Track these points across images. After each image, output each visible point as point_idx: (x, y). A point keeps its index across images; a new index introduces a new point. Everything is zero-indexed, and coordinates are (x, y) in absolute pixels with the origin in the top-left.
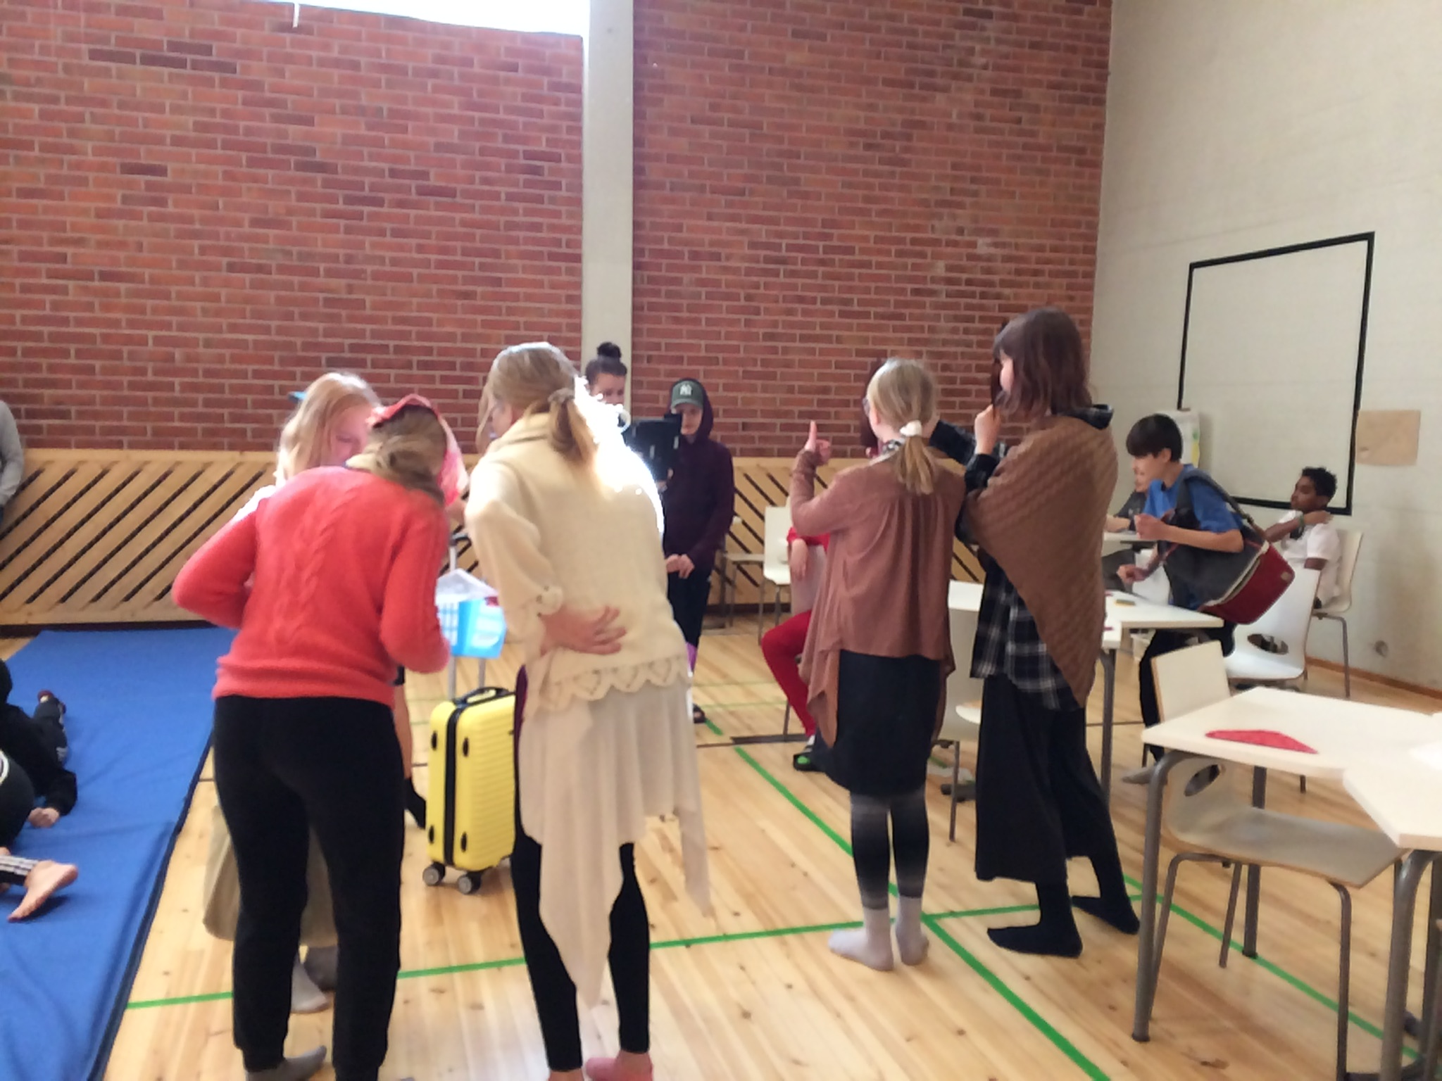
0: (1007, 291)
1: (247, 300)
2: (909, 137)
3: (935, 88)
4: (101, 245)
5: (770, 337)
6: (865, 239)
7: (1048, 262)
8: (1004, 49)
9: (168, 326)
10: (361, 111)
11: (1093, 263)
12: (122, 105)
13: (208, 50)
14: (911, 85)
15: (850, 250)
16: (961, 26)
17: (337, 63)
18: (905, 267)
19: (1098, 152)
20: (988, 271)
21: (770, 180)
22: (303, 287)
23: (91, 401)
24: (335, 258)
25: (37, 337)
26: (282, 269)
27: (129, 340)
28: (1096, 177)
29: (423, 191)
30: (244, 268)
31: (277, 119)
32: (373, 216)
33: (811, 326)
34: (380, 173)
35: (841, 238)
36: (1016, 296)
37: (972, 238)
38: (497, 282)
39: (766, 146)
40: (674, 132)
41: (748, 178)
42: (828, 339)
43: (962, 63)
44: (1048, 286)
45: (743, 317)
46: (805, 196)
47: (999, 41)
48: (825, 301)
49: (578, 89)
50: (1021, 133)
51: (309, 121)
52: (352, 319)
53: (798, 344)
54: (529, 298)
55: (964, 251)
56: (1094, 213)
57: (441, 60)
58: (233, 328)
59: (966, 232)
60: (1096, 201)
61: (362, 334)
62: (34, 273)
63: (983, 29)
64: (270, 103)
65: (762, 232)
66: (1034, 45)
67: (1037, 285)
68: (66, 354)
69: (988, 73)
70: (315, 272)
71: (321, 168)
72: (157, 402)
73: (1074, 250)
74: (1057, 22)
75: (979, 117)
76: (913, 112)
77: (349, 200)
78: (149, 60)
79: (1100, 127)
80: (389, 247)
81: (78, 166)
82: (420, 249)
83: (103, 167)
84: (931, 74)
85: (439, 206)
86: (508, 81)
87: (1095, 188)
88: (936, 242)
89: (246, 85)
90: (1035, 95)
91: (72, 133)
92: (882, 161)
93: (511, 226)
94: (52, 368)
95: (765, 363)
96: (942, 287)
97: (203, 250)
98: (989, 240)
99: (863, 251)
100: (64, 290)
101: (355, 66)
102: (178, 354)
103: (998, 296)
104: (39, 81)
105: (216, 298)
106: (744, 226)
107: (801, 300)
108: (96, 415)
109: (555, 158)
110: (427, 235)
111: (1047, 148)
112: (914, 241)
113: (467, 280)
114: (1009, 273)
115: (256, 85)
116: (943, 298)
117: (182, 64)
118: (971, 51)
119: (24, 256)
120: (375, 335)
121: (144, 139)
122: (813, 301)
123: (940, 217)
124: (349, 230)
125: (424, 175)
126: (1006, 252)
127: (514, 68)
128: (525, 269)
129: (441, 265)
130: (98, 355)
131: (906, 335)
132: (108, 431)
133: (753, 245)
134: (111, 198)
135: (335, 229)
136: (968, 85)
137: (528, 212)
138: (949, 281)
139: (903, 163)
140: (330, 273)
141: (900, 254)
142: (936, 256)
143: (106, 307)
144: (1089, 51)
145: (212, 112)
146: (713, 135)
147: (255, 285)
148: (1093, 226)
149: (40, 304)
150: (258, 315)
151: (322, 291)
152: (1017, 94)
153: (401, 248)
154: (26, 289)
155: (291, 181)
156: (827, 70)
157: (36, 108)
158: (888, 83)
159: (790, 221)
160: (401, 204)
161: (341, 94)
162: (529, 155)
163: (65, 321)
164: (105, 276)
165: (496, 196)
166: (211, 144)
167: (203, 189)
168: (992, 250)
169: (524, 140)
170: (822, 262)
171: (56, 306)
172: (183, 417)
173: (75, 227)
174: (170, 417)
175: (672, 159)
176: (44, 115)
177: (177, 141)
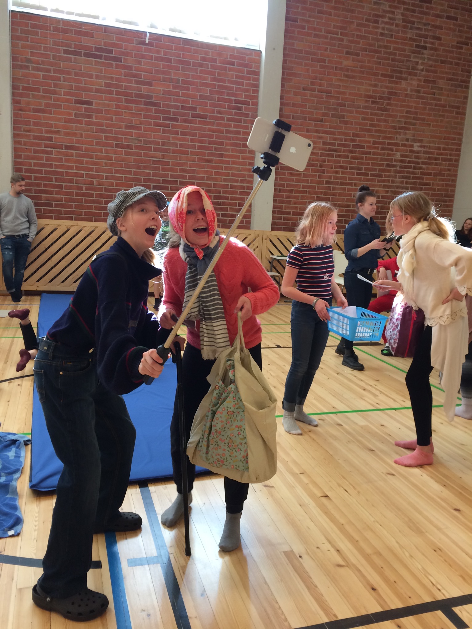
0: (424, 166)
1: (123, 160)
2: (389, 99)
3: (402, 78)
4: (67, 134)
5: (327, 182)
6: (369, 142)
7: (441, 154)
8: (430, 63)
9: (91, 169)
10: (171, 80)
11: (459, 155)
12: (76, 74)
13: (111, 52)
14: (392, 77)
15: (362, 147)
16: (414, 52)
17: (162, 59)
18: (384, 155)
19: (465, 109)
20: (417, 157)
21: (333, 116)
22: (145, 155)
23: (61, 200)
24: (158, 143)
25: (40, 172)
26: (137, 147)
27: (76, 175)
28: (463, 119)
29: (194, 116)
30: (122, 146)
31: (137, 82)
32: (173, 126)
33: (345, 178)
34: (177, 107)
35: (360, 141)
36: (428, 169)
37: (412, 143)
38: (221, 156)
39: (332, 101)
40: (295, 93)
41: (324, 114)
42: (351, 184)
43: (414, 68)
44: (441, 164)
45: (318, 174)
46: (346, 123)
47: (429, 59)
48: (351, 168)
49: (258, 73)
50: (434, 99)
51: (150, 84)
52: (163, 169)
53: (339, 186)
54: (234, 163)
55: (408, 149)
56: (461, 134)
57: (204, 59)
58: (117, 171)
59: (410, 140)
60: (462, 129)
61: (167, 176)
62: (39, 145)
63: (423, 54)
64: (135, 76)
65: (328, 138)
66: (443, 62)
67: (436, 164)
68: (51, 179)
69: (424, 73)
70: (150, 149)
71: (154, 104)
72: (86, 201)
73: (452, 150)
74: (452, 52)
75: (419, 92)
76: (392, 88)
77: (165, 119)
78: (86, 55)
79: (466, 98)
80: (179, 139)
81: (58, 100)
82: (192, 141)
83: (68, 101)
84: (401, 72)
85: (200, 123)
86: (230, 70)
87: (462, 124)
88: (396, 144)
89: (125, 67)
90: (441, 83)
91: (56, 86)
92: (378, 109)
93: (228, 132)
94: (45, 185)
95: (325, 194)
96: (399, 164)
97: (106, 138)
98: (418, 144)
99: (368, 147)
100: (51, 153)
101: (169, 60)
102: (95, 181)
103: (420, 168)
104: (43, 63)
105: (110, 159)
106: (321, 135)
107: (342, 167)
108: (63, 206)
109: (247, 103)
110: (194, 135)
111: (444, 106)
112: (389, 144)
113: (210, 155)
114: (425, 159)
115: (130, 68)
116: (398, 169)
117: (100, 57)
118: (417, 63)
119: (35, 138)
120: (172, 176)
121: (84, 89)
122: (346, 168)
123: (400, 134)
124: (164, 131)
125: (195, 109)
126: (425, 150)
127: (233, 64)
128: (233, 151)
129: (200, 147)
130: (64, 181)
131: (382, 184)
132: (66, 213)
133: (324, 143)
134: (70, 114)
135: (158, 131)
136: (415, 78)
137: (235, 126)
138: (401, 161)
139: (386, 110)
140: (156, 150)
141: (383, 149)
142: (397, 151)
143: (67, 161)
144: (464, 65)
145: (112, 78)
146: (311, 95)
147: (127, 153)
148: (461, 140)
149: (41, 158)
150: (127, 166)
151: (152, 157)
152: (434, 82)
153: (184, 140)
154: (36, 151)
155: (142, 110)
156: (359, 69)
157: (41, 74)
158: (383, 75)
159: (340, 133)
160: (185, 121)
161: (164, 73)
162: (237, 102)
163: (51, 166)
164: (67, 147)
165: (223, 119)
166: (111, 92)
167: (107, 112)
168: (420, 149)
169: (235, 95)
170: (351, 152)
171: (48, 159)
172: (96, 208)
173: (56, 126)
174: (91, 208)
175: (294, 105)
176: (44, 77)
177: (97, 91)
